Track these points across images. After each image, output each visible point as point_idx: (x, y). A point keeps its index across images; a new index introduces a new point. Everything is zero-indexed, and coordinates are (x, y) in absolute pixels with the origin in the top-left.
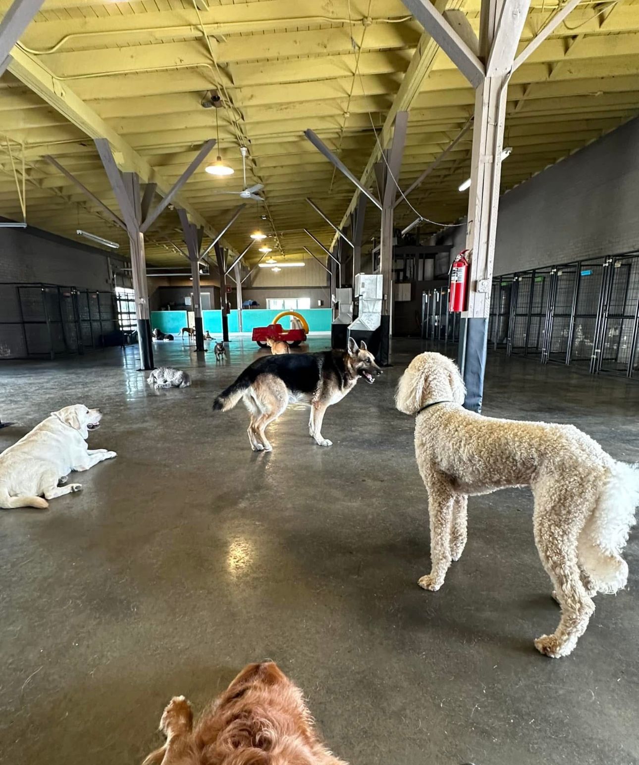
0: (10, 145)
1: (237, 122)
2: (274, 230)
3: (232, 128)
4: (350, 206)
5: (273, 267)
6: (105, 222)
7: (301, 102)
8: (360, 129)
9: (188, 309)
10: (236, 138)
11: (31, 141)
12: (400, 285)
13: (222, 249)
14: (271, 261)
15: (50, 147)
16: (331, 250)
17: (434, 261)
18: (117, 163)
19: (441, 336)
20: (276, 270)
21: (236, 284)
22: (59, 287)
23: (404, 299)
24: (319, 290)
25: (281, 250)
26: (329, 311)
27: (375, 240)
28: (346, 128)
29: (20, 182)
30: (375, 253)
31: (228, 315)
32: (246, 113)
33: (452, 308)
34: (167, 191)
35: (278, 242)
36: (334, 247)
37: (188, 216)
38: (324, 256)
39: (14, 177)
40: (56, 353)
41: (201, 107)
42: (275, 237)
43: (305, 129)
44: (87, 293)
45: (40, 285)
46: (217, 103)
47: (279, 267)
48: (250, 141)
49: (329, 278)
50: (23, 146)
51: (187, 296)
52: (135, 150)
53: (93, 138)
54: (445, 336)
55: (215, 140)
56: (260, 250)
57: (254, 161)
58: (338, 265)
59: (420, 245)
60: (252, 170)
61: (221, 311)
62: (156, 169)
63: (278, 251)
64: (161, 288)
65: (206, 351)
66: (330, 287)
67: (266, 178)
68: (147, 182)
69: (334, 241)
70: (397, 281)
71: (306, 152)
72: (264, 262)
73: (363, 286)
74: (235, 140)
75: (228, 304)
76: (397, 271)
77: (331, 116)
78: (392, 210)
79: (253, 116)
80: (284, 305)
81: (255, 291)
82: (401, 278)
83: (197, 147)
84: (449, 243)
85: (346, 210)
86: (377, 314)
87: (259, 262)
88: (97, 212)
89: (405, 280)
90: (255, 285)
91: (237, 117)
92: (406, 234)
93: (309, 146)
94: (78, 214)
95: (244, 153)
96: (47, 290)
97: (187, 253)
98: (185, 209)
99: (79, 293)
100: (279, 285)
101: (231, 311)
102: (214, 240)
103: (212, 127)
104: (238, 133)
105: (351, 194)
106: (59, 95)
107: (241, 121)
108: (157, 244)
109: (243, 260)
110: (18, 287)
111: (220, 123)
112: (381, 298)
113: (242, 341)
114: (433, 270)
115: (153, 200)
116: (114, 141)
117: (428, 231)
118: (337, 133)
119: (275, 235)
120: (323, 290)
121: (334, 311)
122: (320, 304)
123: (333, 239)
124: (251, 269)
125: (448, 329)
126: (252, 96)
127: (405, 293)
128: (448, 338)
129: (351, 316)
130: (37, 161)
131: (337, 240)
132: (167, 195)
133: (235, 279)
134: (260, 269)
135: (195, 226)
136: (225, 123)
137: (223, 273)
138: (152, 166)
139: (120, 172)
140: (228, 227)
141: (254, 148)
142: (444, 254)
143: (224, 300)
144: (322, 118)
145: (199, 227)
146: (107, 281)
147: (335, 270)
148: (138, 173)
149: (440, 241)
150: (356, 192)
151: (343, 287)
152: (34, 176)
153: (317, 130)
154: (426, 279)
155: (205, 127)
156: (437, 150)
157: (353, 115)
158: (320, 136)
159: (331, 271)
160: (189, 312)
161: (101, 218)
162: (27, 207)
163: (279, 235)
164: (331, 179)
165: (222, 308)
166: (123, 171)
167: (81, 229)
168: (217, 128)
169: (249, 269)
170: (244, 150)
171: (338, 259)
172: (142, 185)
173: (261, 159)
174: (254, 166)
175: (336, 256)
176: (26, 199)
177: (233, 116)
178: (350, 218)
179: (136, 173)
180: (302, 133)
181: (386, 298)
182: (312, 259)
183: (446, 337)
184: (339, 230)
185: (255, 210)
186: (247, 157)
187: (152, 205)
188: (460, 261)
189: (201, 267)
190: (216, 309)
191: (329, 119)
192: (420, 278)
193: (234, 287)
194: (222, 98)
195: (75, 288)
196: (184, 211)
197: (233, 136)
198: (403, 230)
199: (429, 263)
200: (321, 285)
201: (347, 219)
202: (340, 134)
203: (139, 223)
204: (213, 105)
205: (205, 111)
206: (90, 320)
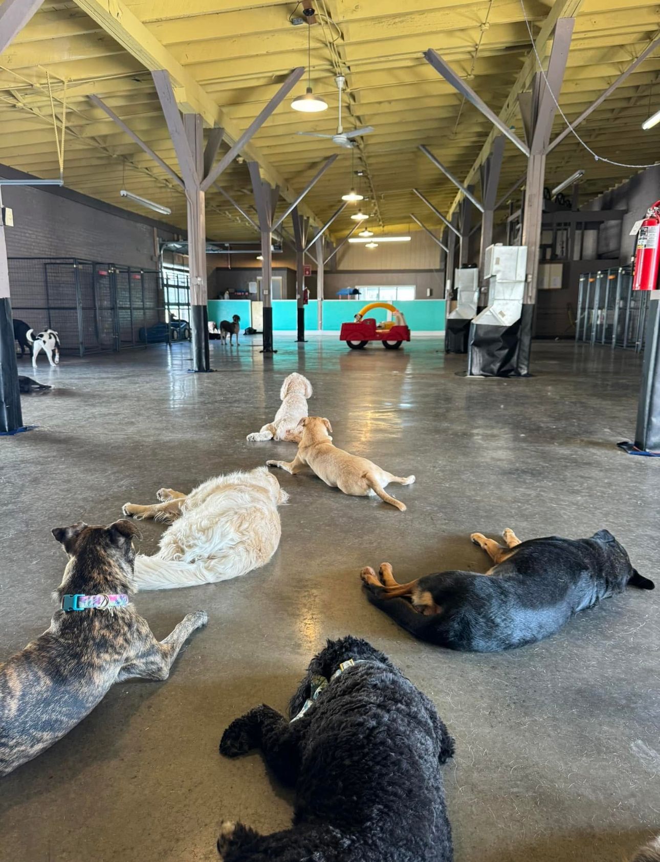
0: (51, 83)
1: (335, 43)
2: (371, 191)
3: (327, 52)
4: (480, 156)
5: (369, 243)
6: (155, 181)
7: (422, 12)
8: (504, 46)
9: (253, 298)
10: (332, 65)
11: (73, 78)
12: (547, 266)
13: (302, 216)
14: (366, 234)
15: (96, 84)
16: (449, 217)
17: (598, 233)
18: (177, 101)
19: (606, 338)
20: (372, 246)
21: (316, 266)
22: (95, 264)
23: (552, 287)
24: (429, 274)
25: (378, 220)
26: (444, 302)
27: (512, 203)
28: (483, 44)
29: (59, 130)
30: (512, 223)
31: (305, 306)
32: (348, 31)
33: (637, 285)
34: (236, 139)
35: (376, 208)
36: (454, 214)
37: (261, 171)
38: (438, 227)
39: (53, 125)
40: (86, 349)
41: (288, 25)
42: (373, 201)
43: (426, 49)
44: (129, 271)
45: (72, 261)
46: (309, 18)
47: (375, 243)
48: (349, 68)
49: (445, 256)
50: (66, 84)
51: (251, 281)
52: (201, 85)
53: (151, 70)
54: (611, 339)
55: (304, 68)
56: (353, 217)
57: (352, 96)
58: (458, 238)
59: (578, 210)
60: (348, 107)
61: (296, 301)
62: (225, 110)
63: (376, 220)
64: (218, 269)
65: (276, 352)
66: (445, 270)
67: (366, 118)
68: (212, 125)
69: (454, 205)
70: (543, 261)
71: (425, 81)
72: (356, 236)
73: (497, 263)
74: (330, 67)
75: (306, 291)
76: (543, 247)
77: (462, 30)
78: (544, 157)
79: (354, 33)
80: (378, 295)
81: (342, 275)
82: (548, 257)
83: (281, 79)
84: (622, 207)
85: (474, 161)
86: (516, 302)
87: (348, 237)
88: (147, 169)
89: (554, 259)
90: (341, 267)
91: (335, 37)
92: (560, 194)
93: (430, 72)
94: (124, 170)
95: (341, 85)
96: (80, 267)
97: (257, 222)
98: (257, 163)
99: (117, 271)
100: (375, 268)
101: (309, 301)
102: (291, 204)
103: (302, 51)
104: (335, 58)
105: (482, 139)
106: (115, 16)
107: (340, 41)
108: (218, 211)
109: (327, 233)
110: (46, 264)
111: (313, 45)
112: (524, 279)
113: (321, 342)
114: (595, 244)
115: (218, 150)
116: (176, 73)
117: (592, 189)
118: (469, 52)
119: (373, 198)
120: (435, 274)
121: (448, 302)
122: (428, 294)
123: (452, 203)
124: (337, 246)
125: (616, 329)
126: (357, 7)
127: (554, 277)
128: (617, 342)
129: (475, 308)
130: (80, 103)
131: (459, 204)
132: (236, 143)
133: (316, 259)
134: (350, 246)
135: (269, 185)
136: (319, 45)
137: (301, 250)
138: (221, 106)
139: (181, 113)
140: (312, 185)
141: (354, 78)
142: (613, 222)
143: (300, 287)
144: (450, 33)
145: (274, 187)
146: (152, 259)
147: (453, 246)
148: (203, 115)
149: (608, 205)
150: (490, 135)
151: (465, 266)
152: (75, 122)
153: (441, 49)
154: (584, 258)
155: (293, 51)
156: (612, 71)
157: (494, 26)
158: (445, 58)
159: (446, 246)
160: (253, 302)
161: (151, 176)
162: (64, 161)
163: (379, 198)
164: (457, 117)
165: (298, 296)
166: (184, 112)
167: (126, 190)
168: (308, 51)
169: (335, 245)
170: (341, 80)
171: (458, 230)
172: (206, 130)
173: (362, 93)
174: (352, 102)
175: (455, 225)
176: (65, 151)
177: (329, 35)
178: (479, 173)
179: (200, 115)
180: (421, 55)
181: (529, 280)
182: (421, 232)
183: (614, 340)
184: (463, 188)
185: (348, 163)
186: (344, 90)
187: (216, 157)
188: (652, 217)
189: (274, 242)
190: (288, 298)
191: (458, 34)
192: (576, 257)
193: (314, 269)
194: (318, 11)
195: (113, 265)
196: (256, 165)
197: (328, 63)
198: (554, 188)
199: (590, 237)
200: (432, 267)
201: (475, 173)
202: (474, 54)
203: (201, 177)
204: (305, 20)
205: (295, 29)
206: (130, 308)
